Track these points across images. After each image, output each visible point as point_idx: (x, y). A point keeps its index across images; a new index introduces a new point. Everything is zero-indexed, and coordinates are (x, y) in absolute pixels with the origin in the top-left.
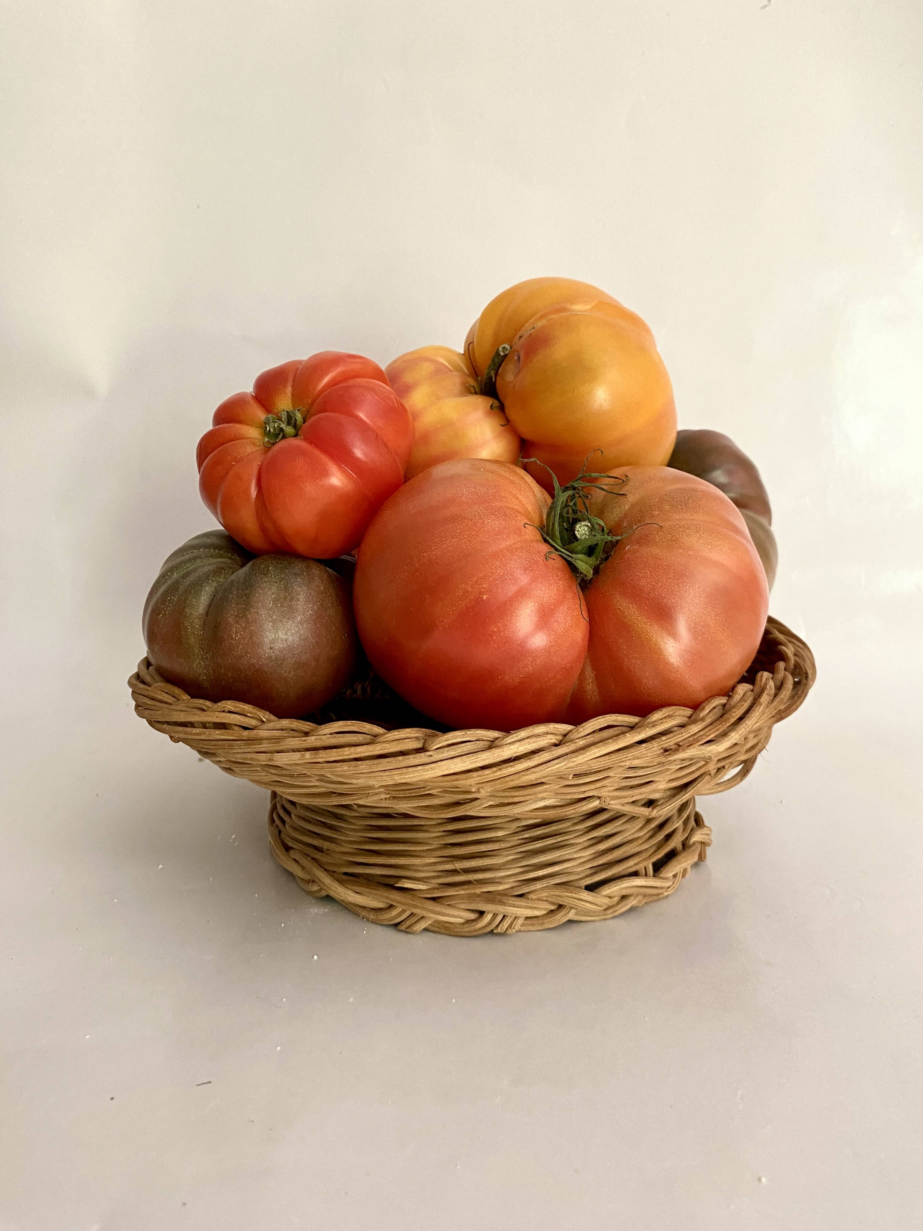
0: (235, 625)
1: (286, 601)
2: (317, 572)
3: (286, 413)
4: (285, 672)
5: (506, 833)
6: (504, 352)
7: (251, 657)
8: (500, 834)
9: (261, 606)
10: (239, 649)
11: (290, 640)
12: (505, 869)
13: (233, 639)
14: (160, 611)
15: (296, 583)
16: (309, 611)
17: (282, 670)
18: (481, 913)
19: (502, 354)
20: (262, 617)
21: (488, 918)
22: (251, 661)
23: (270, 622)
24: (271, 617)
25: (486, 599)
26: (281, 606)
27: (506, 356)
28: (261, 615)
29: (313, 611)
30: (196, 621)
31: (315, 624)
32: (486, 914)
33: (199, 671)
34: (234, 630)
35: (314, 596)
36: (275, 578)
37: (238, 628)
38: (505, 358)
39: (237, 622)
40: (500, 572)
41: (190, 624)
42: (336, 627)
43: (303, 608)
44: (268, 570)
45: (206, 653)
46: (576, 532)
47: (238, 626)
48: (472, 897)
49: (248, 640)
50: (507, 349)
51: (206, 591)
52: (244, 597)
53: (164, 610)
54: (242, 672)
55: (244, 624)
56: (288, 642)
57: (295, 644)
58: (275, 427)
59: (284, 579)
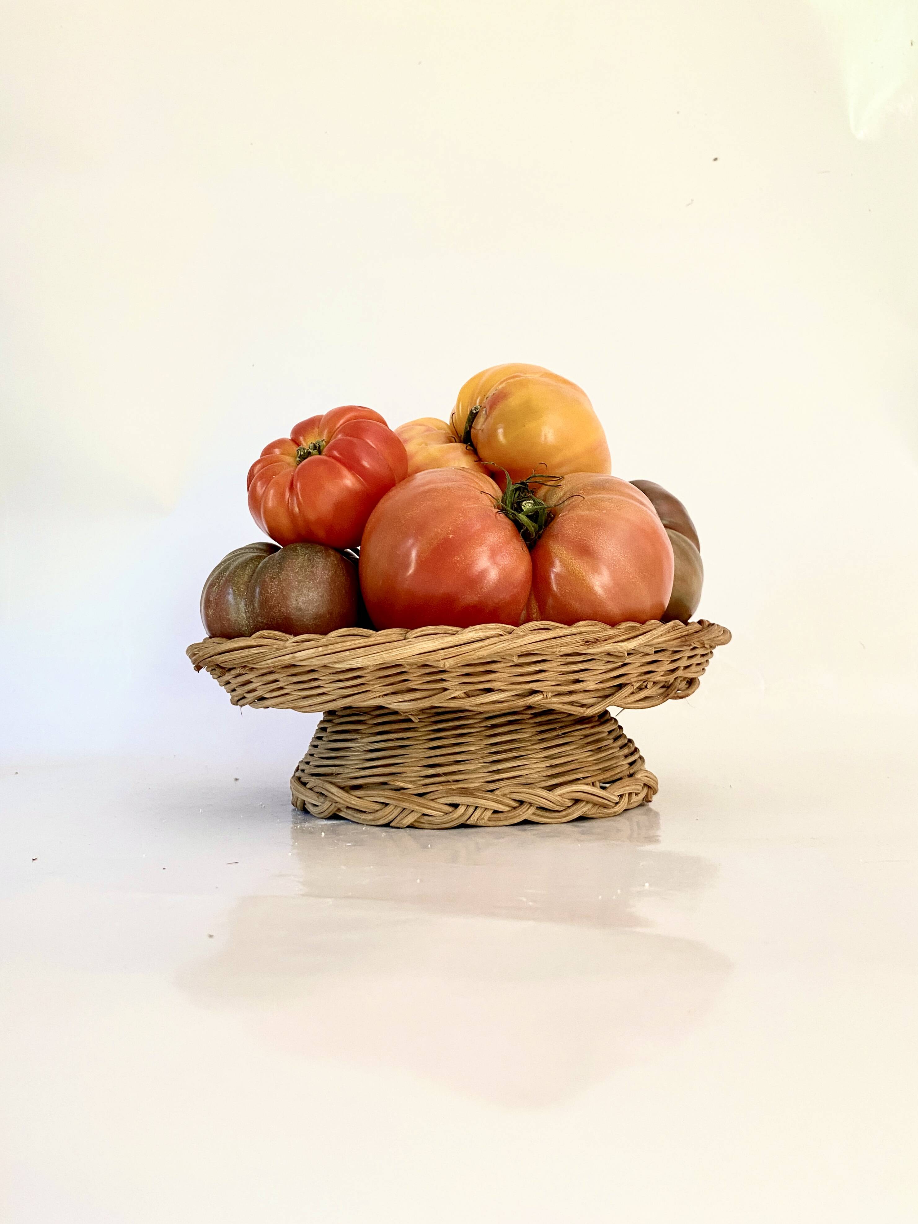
0: (270, 583)
1: (308, 568)
2: (332, 553)
3: (313, 445)
4: (307, 620)
5: (478, 748)
6: (475, 411)
7: (281, 607)
8: (472, 748)
9: (290, 570)
10: (272, 601)
11: (311, 595)
12: (476, 773)
13: (269, 593)
14: (215, 584)
15: (316, 556)
16: (325, 575)
17: (304, 619)
18: (456, 806)
19: (474, 412)
20: (290, 577)
21: (461, 809)
22: (282, 610)
23: (296, 581)
24: (297, 578)
25: (452, 537)
26: (305, 571)
27: (477, 413)
28: (290, 576)
29: (329, 576)
30: (242, 586)
31: (330, 585)
32: (460, 806)
33: (242, 623)
34: (270, 586)
35: (330, 566)
36: (301, 553)
37: (273, 585)
38: (477, 415)
39: (272, 582)
40: (462, 520)
41: (237, 589)
42: (345, 591)
43: (321, 573)
44: (296, 549)
45: (248, 607)
46: (522, 507)
47: (272, 584)
48: (450, 793)
49: (280, 594)
50: (478, 408)
51: (250, 567)
52: (278, 564)
53: (218, 583)
54: (274, 619)
55: (277, 583)
56: (309, 596)
57: (314, 598)
58: (304, 451)
59: (308, 554)
